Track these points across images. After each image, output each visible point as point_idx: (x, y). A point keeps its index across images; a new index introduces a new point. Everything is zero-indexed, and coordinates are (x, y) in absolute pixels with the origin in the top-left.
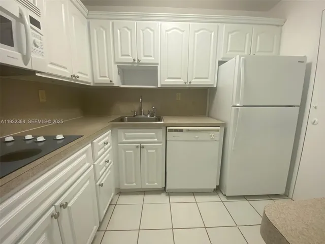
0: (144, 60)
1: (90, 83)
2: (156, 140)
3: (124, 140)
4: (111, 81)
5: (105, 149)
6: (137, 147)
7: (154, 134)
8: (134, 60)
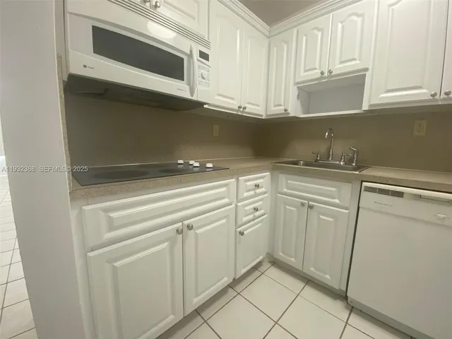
0: (338, 68)
1: (262, 116)
2: (337, 201)
3: (285, 190)
4: (285, 110)
5: (255, 192)
6: (303, 205)
7: (334, 189)
8: (322, 73)
